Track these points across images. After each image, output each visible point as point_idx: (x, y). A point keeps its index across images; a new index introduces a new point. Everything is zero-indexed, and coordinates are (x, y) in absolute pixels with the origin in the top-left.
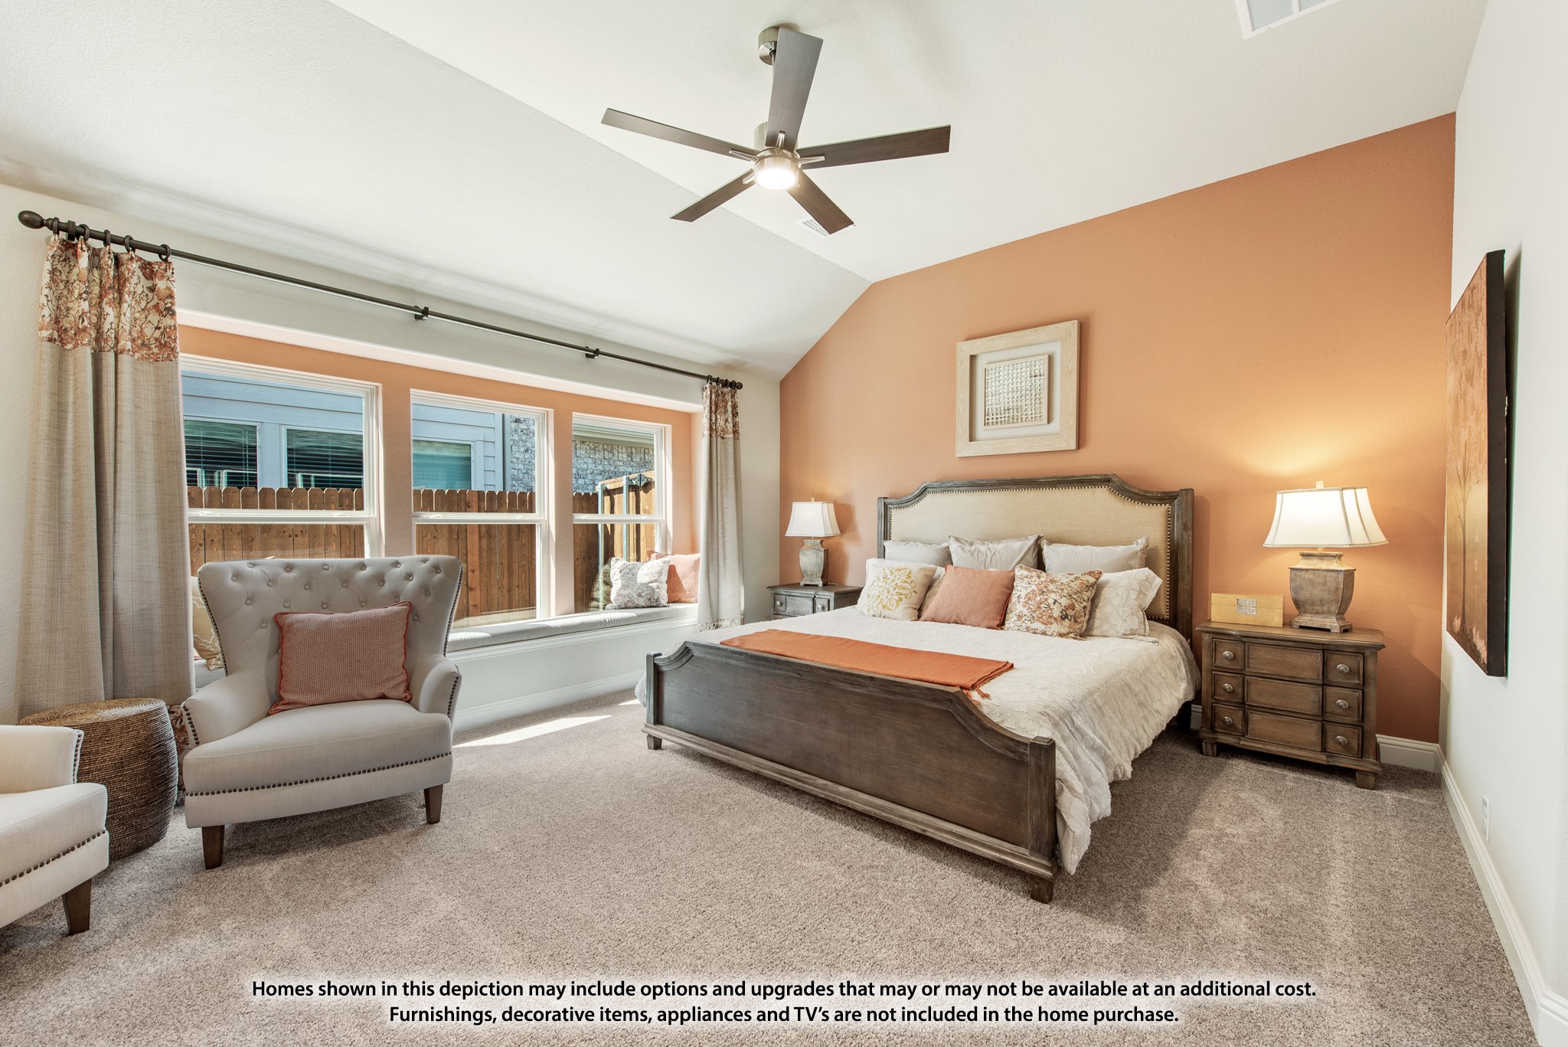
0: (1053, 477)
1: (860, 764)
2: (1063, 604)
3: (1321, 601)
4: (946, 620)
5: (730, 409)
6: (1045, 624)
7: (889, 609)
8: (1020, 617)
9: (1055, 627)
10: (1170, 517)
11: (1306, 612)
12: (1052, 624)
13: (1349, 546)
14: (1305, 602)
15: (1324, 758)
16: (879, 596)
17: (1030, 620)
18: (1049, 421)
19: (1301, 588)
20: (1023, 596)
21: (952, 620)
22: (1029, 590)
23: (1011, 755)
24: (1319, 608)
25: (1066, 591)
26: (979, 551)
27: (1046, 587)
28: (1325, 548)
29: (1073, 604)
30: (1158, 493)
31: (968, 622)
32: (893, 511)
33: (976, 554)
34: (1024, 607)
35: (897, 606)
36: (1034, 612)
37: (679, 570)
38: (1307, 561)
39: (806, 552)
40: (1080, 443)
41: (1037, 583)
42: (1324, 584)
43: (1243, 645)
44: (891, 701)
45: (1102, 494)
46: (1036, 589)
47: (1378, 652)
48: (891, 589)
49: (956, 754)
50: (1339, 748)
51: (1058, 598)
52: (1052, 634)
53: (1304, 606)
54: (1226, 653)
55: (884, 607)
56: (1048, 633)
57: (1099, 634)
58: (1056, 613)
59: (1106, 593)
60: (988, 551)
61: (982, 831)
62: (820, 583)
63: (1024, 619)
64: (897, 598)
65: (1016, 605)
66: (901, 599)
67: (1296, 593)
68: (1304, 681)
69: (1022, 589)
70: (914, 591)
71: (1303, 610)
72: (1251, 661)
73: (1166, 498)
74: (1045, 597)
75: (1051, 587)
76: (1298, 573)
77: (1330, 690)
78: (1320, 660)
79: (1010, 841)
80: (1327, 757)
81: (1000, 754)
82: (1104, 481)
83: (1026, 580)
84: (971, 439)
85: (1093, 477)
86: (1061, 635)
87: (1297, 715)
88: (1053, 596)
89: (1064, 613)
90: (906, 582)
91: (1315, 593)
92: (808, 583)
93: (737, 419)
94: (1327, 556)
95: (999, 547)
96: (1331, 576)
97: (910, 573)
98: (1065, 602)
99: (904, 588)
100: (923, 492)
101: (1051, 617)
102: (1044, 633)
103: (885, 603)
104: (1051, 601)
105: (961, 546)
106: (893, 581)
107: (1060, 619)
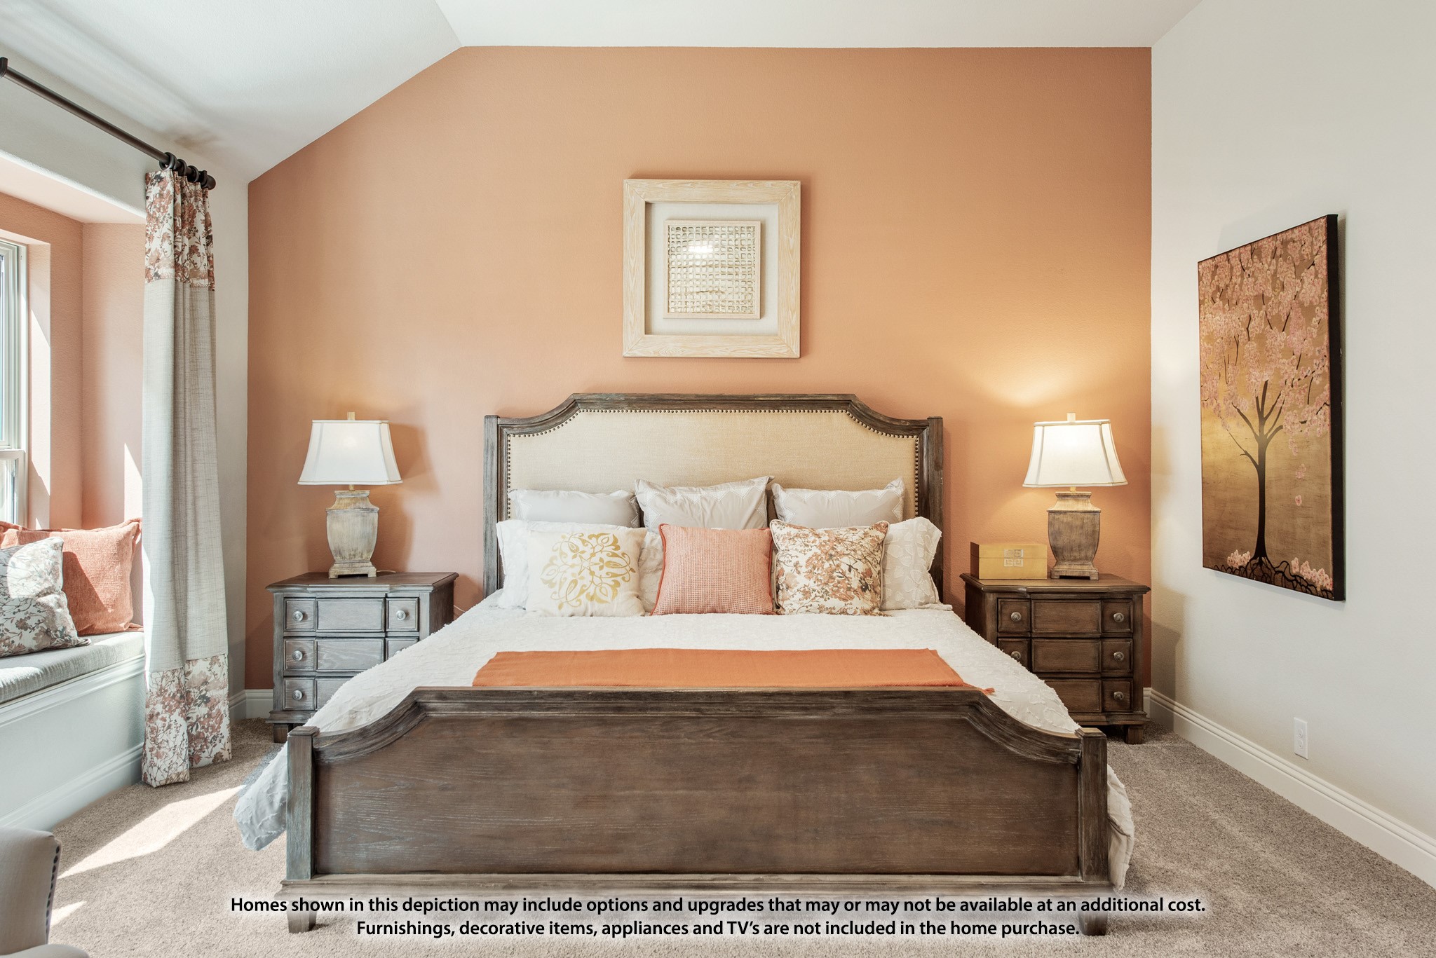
0: (777, 395)
1: (816, 831)
2: (860, 571)
3: (1079, 546)
4: (699, 608)
5: (201, 228)
6: (844, 600)
7: (602, 601)
8: (806, 593)
9: (858, 603)
10: (919, 452)
11: (1064, 560)
12: (852, 598)
13: (1111, 485)
14: (1063, 549)
15: (1104, 718)
16: (575, 582)
17: (822, 596)
18: (762, 315)
19: (1060, 533)
20: (803, 562)
21: (709, 608)
22: (810, 554)
23: (1052, 759)
24: (1076, 554)
25: (859, 552)
26: (691, 503)
27: (833, 549)
28: (1077, 488)
29: (870, 569)
30: (906, 421)
31: (735, 608)
32: (511, 438)
33: (687, 506)
34: (810, 578)
35: (615, 594)
36: (826, 584)
37: (87, 564)
38: (1062, 503)
39: (341, 514)
40: (804, 350)
41: (817, 543)
42: (1082, 528)
43: (1028, 604)
44: (872, 722)
45: (840, 420)
46: (819, 552)
47: (1144, 595)
48: (595, 569)
49: (974, 777)
50: (1115, 705)
51: (852, 562)
52: (855, 613)
53: (1062, 553)
54: (1014, 615)
55: (592, 599)
56: (849, 611)
57: (894, 607)
58: (855, 584)
59: (893, 551)
60: (704, 502)
61: (1011, 871)
62: (372, 571)
63: (813, 595)
64: (610, 581)
65: (795, 577)
66: (617, 584)
67: (1055, 539)
68: (1085, 636)
69: (798, 554)
70: (631, 569)
71: (1061, 557)
72: (1038, 621)
73: (914, 428)
74: (836, 562)
75: (840, 548)
76: (1057, 517)
77: (1108, 642)
78: (1099, 612)
79: (1051, 872)
80: (1107, 717)
81: (1037, 762)
82: (844, 403)
83: (799, 541)
84: (648, 331)
85: (829, 398)
86: (866, 612)
87: (1077, 676)
88: (846, 560)
89: (863, 582)
90: (616, 556)
91: (1074, 537)
92: (346, 572)
93: (212, 250)
94: (1082, 496)
95: (719, 494)
96: (1087, 518)
97: (616, 540)
98: (861, 566)
99: (616, 565)
100: (571, 407)
101: (849, 589)
102: (844, 612)
103: (591, 590)
104: (845, 568)
105: (660, 496)
106: (593, 555)
107: (860, 590)
